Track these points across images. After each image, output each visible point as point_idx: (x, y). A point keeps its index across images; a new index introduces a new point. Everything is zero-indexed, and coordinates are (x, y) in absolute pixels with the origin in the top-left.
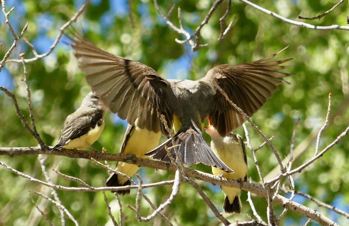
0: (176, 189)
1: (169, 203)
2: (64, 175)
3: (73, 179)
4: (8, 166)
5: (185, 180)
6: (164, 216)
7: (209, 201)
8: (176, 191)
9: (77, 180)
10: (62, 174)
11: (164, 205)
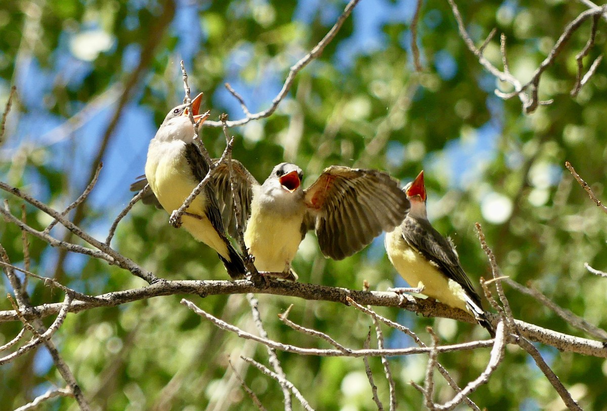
0: (498, 356)
1: (485, 380)
2: (298, 326)
3: (314, 335)
4: (199, 309)
5: (513, 340)
6: (472, 402)
7: (554, 377)
8: (497, 359)
9: (320, 335)
10: (294, 324)
11: (476, 384)
